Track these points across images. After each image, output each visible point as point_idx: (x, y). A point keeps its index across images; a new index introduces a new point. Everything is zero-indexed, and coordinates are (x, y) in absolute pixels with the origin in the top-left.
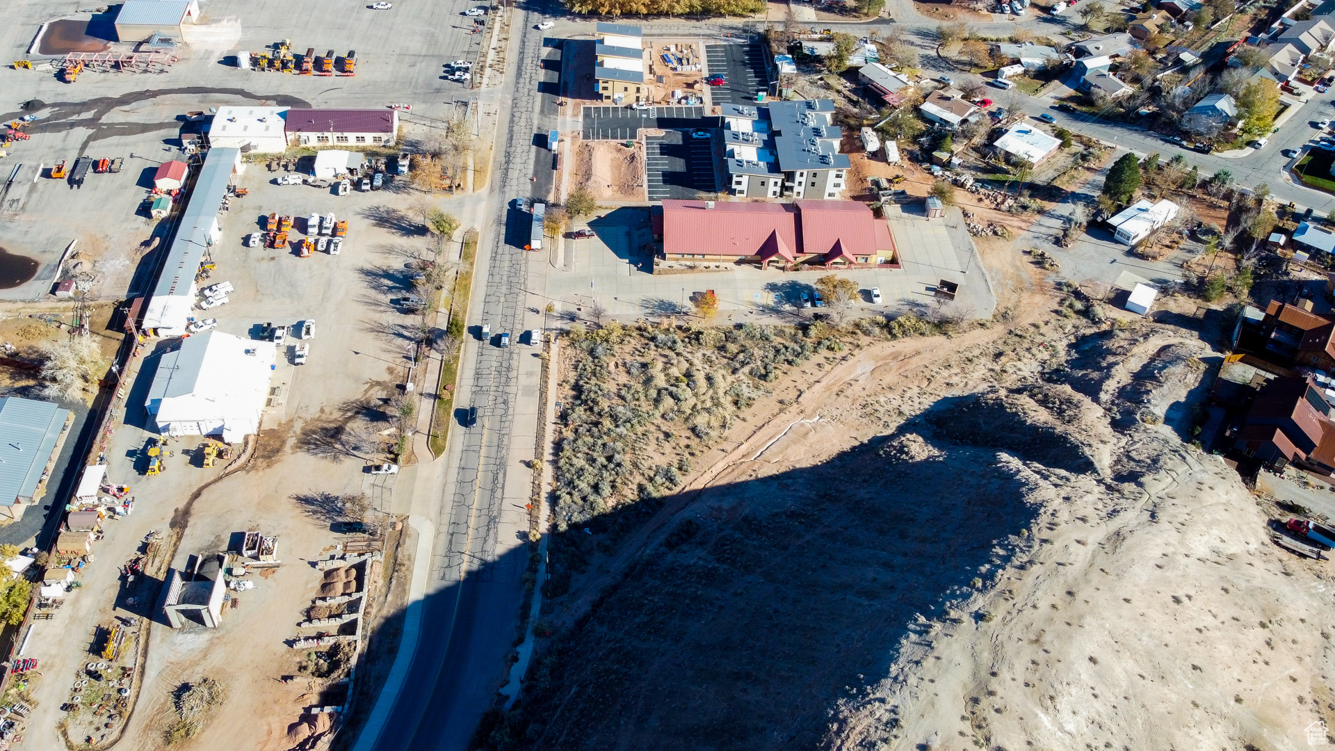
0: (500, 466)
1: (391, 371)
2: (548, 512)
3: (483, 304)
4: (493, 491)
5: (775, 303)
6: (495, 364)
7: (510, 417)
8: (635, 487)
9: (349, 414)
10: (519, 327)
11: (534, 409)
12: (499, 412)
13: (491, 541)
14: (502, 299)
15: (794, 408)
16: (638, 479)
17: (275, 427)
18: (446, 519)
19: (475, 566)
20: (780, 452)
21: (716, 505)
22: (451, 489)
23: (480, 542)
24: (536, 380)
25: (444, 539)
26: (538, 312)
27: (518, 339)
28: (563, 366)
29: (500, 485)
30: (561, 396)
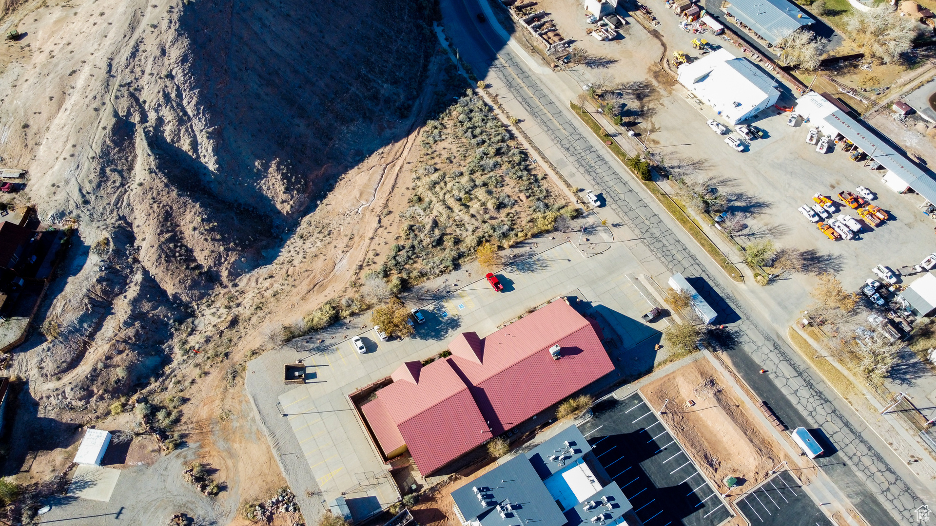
0: (533, 113)
1: (656, 142)
2: (485, 100)
3: (657, 213)
4: (524, 99)
5: (442, 307)
6: (599, 171)
7: (556, 142)
8: (447, 126)
9: (645, 109)
10: (614, 206)
11: (547, 154)
12: (564, 142)
13: (501, 76)
14: (647, 222)
15: (378, 210)
16: (449, 131)
17: (673, 87)
18: (533, 77)
19: (497, 62)
20: (372, 175)
21: (394, 130)
22: (546, 91)
23: (506, 74)
24: (564, 173)
25: (525, 69)
26: (615, 225)
27: (604, 196)
28: (556, 188)
29: (523, 103)
30: (538, 168)
